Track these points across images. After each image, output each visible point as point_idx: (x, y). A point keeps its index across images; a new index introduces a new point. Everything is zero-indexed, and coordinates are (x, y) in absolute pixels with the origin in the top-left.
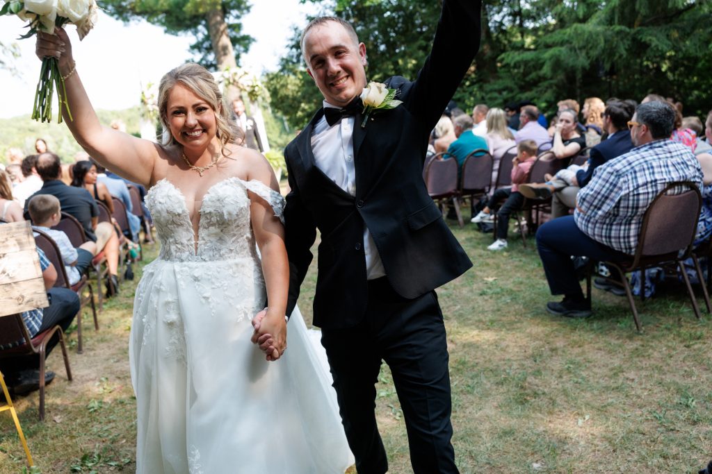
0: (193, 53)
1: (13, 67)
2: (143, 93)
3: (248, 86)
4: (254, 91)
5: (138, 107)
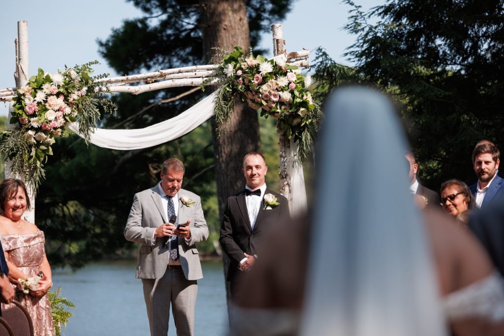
0: (146, 10)
2: (19, 99)
3: (281, 103)
4: (295, 115)
5: (4, 132)
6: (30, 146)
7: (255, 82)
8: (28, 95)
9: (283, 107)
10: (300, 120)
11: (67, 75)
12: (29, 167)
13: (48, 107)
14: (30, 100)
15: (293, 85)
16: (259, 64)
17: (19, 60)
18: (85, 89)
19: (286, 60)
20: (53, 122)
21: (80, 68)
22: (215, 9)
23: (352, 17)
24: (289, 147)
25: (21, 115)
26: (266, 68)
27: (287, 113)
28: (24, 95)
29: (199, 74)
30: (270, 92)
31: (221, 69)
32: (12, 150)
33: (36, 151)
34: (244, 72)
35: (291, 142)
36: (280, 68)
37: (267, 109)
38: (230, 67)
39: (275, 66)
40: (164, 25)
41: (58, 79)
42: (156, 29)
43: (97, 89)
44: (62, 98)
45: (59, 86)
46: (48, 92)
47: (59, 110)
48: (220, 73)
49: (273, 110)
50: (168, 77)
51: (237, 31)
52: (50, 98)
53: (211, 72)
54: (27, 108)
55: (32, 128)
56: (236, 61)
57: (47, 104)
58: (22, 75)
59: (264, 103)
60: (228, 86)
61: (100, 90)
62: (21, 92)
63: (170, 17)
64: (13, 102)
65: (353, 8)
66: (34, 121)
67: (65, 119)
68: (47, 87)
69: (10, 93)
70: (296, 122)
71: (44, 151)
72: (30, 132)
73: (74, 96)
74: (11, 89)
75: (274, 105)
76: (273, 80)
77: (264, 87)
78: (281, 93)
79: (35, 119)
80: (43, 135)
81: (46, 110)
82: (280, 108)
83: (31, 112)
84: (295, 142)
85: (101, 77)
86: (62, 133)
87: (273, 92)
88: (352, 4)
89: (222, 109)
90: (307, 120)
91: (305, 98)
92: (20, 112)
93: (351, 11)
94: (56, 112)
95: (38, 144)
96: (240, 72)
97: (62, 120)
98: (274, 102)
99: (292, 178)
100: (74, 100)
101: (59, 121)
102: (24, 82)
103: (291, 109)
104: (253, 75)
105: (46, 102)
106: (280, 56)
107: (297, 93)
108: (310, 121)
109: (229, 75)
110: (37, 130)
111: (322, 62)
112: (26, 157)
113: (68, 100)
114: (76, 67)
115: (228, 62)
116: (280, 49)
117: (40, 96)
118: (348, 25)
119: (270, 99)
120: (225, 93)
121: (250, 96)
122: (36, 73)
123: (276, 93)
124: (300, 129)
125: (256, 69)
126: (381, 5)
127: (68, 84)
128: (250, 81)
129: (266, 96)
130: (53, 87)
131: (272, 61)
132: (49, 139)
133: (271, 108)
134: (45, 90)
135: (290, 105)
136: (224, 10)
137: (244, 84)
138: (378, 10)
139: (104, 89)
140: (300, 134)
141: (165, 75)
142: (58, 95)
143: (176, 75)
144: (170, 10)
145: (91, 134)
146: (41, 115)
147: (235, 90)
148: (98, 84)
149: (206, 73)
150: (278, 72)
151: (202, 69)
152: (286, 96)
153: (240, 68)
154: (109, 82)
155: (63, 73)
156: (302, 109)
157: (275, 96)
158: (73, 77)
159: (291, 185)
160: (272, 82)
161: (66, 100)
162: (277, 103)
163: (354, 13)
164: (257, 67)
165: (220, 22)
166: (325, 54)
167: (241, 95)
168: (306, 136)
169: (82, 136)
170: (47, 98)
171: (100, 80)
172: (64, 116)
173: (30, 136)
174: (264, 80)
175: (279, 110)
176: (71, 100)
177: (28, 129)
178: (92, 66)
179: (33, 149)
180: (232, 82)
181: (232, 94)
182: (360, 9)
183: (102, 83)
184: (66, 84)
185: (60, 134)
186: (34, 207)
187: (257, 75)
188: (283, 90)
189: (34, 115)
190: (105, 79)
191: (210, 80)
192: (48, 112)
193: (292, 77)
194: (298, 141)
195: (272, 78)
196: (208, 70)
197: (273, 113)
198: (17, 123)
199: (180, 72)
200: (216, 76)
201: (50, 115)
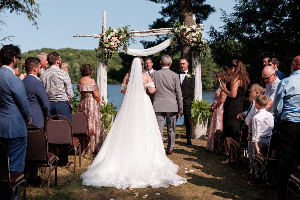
0: (164, 15)
1: (28, 9)
2: (102, 37)
4: (198, 46)
5: (97, 49)
6: (105, 54)
7: (184, 34)
8: (105, 36)
9: (194, 43)
10: (199, 48)
11: (119, 30)
12: (105, 61)
13: (112, 40)
14: (105, 38)
15: (197, 36)
16: (186, 28)
17: (103, 24)
18: (125, 35)
19: (196, 27)
20: (113, 46)
21: (124, 27)
22: (184, 15)
23: (222, 15)
24: (196, 57)
25: (102, 43)
26: (188, 29)
27: (195, 46)
28: (104, 36)
29: (165, 31)
30: (189, 38)
31: (173, 29)
32: (99, 55)
33: (108, 55)
34: (181, 31)
35: (197, 56)
36: (193, 30)
37: (188, 44)
38: (176, 29)
39: (192, 29)
40: (170, 20)
41: (116, 31)
42: (167, 22)
43: (130, 35)
44: (117, 38)
45: (116, 34)
46: (112, 35)
47: (116, 42)
48: (173, 31)
49: (190, 44)
50: (155, 32)
51: (190, 22)
52: (112, 37)
53: (170, 30)
54: (104, 41)
55: (106, 48)
56: (178, 27)
57: (111, 40)
58: (104, 29)
59: (187, 42)
60: (175, 36)
61: (131, 35)
62: (103, 35)
63: (171, 18)
64: (100, 38)
65: (223, 12)
66: (106, 45)
67: (118, 45)
68: (112, 34)
69: (100, 35)
70: (198, 49)
71: (110, 56)
72: (105, 49)
73: (122, 37)
74: (100, 34)
75: (191, 43)
76: (191, 34)
77: (188, 36)
78: (193, 38)
79: (107, 44)
80: (110, 50)
81: (111, 41)
82: (193, 44)
83: (105, 42)
84: (198, 56)
85: (131, 31)
86: (117, 50)
87: (190, 38)
88: (222, 11)
89: (173, 44)
90: (202, 48)
91: (201, 40)
92: (102, 42)
93: (222, 13)
94: (114, 42)
95: (108, 53)
96: (179, 31)
97: (117, 45)
98: (191, 42)
99: (196, 68)
100: (121, 38)
101: (116, 46)
102: (104, 32)
103: (196, 44)
104: (184, 32)
105: (111, 39)
106: (194, 26)
107: (199, 39)
108: (203, 48)
109: (176, 32)
110: (108, 48)
111: (212, 31)
112: (104, 58)
113: (119, 38)
114: (123, 27)
115: (175, 27)
116: (194, 23)
117: (109, 37)
118: (221, 18)
119: (189, 40)
120: (174, 38)
121: (182, 39)
122: (108, 29)
123: (192, 38)
124: (200, 51)
125: (184, 30)
126: (233, 12)
127: (119, 33)
128: (183, 34)
129: (188, 39)
130: (114, 34)
131: (191, 27)
132: (112, 52)
133: (190, 43)
134: (111, 35)
135: (196, 42)
136: (186, 15)
137: (181, 35)
138: (232, 14)
139: (132, 35)
140: (199, 53)
141: (154, 31)
142: (116, 36)
143: (158, 31)
144: (172, 16)
145: (128, 51)
146: (109, 43)
147: (177, 37)
148: (130, 33)
149: (168, 31)
150: (193, 31)
151: (167, 29)
152: (195, 39)
153: (180, 29)
154: (134, 33)
155: (118, 29)
156: (200, 44)
157: (191, 39)
158: (121, 30)
159: (196, 71)
160: (190, 34)
161: (118, 38)
162: (192, 42)
163: (223, 14)
164: (186, 29)
165: (185, 19)
166: (213, 27)
167: (180, 39)
168: (202, 54)
169: (124, 51)
170: (111, 37)
171: (131, 32)
172: (118, 44)
173: (105, 50)
174: (188, 34)
175: (192, 44)
176: (120, 38)
177: (104, 48)
178: (128, 27)
179: (107, 55)
180: (177, 34)
181: (177, 39)
182: (225, 13)
183: (131, 33)
184: (118, 33)
185: (116, 50)
186: (107, 75)
187: (185, 32)
188: (194, 37)
189: (107, 43)
190: (132, 32)
191: (169, 33)
192: (112, 42)
193: (197, 33)
194: (199, 55)
195: (190, 33)
196: (169, 30)
197: (191, 45)
198: (101, 46)
199: (159, 30)
200: (171, 32)
201: (112, 43)
